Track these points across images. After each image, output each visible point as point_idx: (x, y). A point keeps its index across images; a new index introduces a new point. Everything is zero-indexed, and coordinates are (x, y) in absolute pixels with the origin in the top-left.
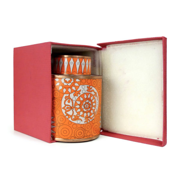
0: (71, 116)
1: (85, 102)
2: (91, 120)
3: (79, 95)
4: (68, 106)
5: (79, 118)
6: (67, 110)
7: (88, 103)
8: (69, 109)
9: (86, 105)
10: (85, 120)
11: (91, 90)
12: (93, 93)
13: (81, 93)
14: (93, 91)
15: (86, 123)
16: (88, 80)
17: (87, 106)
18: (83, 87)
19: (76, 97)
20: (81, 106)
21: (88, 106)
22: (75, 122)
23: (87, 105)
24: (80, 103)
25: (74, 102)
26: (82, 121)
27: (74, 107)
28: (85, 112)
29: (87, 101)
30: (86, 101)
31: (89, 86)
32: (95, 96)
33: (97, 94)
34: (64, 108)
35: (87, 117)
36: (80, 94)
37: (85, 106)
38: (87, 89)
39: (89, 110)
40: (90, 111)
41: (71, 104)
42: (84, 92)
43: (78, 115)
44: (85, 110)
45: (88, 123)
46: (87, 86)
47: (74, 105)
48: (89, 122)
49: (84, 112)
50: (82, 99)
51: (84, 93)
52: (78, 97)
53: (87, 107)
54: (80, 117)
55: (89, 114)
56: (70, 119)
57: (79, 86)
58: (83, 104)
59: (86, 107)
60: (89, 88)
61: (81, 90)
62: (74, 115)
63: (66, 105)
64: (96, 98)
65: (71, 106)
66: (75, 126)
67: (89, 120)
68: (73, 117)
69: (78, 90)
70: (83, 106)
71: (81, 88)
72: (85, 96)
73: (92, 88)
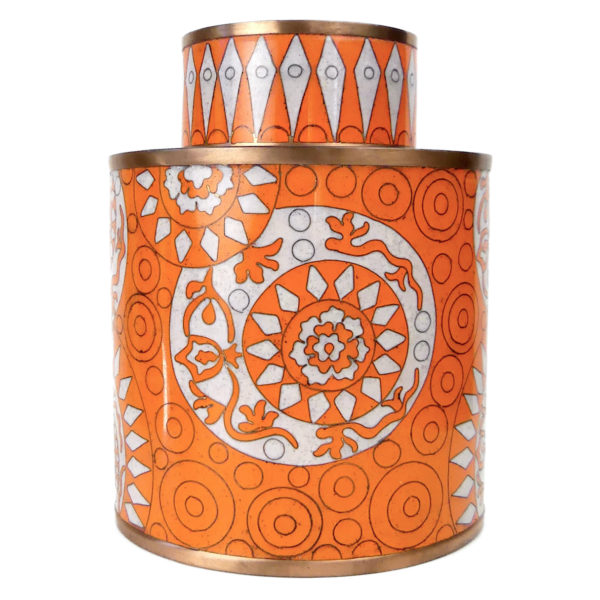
0: (226, 411)
1: (314, 322)
2: (364, 444)
3: (270, 276)
4: (205, 348)
5: (277, 423)
6: (201, 368)
7: (335, 329)
8: (211, 365)
9: (324, 340)
10: (320, 442)
11: (356, 242)
12: (376, 263)
13: (286, 263)
14: (380, 247)
15: (327, 459)
16: (336, 174)
17: (329, 348)
18: (299, 220)
19: (249, 285)
20: (286, 348)
21: (339, 347)
22: (253, 449)
23: (333, 340)
24: (277, 329)
25: (240, 321)
26: (295, 445)
27: (239, 349)
28: (318, 389)
29: (334, 316)
30: (325, 318)
31: (339, 214)
32: (394, 285)
33: (420, 274)
34: (182, 357)
35: (331, 425)
36: (275, 267)
37: (319, 348)
38: (328, 234)
39: (348, 373)
40: (358, 381)
41: (218, 333)
42: (303, 252)
43: (269, 408)
44: (314, 375)
45: (338, 461)
46: (325, 213)
47: (238, 339)
48: (346, 452)
49: (307, 387)
50: (289, 302)
51: (308, 265)
52: (263, 287)
53: (335, 356)
54: (284, 422)
55: (346, 404)
56: (219, 429)
57: (270, 214)
58: (303, 337)
59: (323, 356)
60: (346, 230)
61: (280, 241)
62: (241, 402)
63: (192, 339)
64: (408, 299)
65: (225, 345)
66: (248, 476)
67: (353, 445)
68: (238, 418)
69: (265, 240)
70: (299, 347)
71: (280, 226)
72: (317, 285)
73: (366, 228)
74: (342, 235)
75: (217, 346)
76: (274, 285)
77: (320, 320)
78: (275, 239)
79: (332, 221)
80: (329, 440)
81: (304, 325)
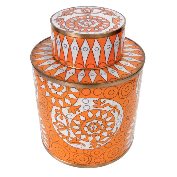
0: (67, 138)
1: (90, 122)
2: (102, 145)
3: (77, 113)
4: (61, 124)
5: (80, 142)
6: (60, 128)
7: (95, 124)
8: (62, 128)
9: (92, 126)
10: (91, 145)
11: (101, 105)
12: (108, 109)
13: (82, 110)
14: (109, 105)
15: (93, 148)
16: (96, 90)
17: (94, 128)
18: (86, 101)
19: (72, 114)
20: (82, 128)
21: (96, 127)
22: (75, 146)
23: (95, 126)
24: (80, 124)
25: (70, 121)
26: (85, 146)
27: (70, 126)
28: (90, 135)
29: (95, 121)
31: (97, 99)
32: (112, 112)
33: (119, 107)
34: (55, 123)
35: (94, 142)
36: (79, 111)
37: (91, 128)
38: (94, 104)
39: (99, 132)
40: (101, 133)
41: (64, 122)
42: (87, 108)
43: (78, 139)
44: (89, 133)
45: (95, 148)
46: (93, 99)
47: (69, 124)
48: (98, 146)
49: (88, 135)
50: (83, 118)
51: (88, 111)
52: (76, 115)
53: (95, 129)
55: (98, 138)
56: (65, 140)
57: (77, 99)
58: (87, 125)
59: (92, 129)
60: (99, 102)
62: (70, 137)
63: (57, 121)
64: (116, 114)
65: (66, 125)
66: (72, 150)
68: (70, 140)
69: (76, 105)
70: (86, 128)
71: (80, 102)
72: (90, 115)
73: (105, 101)
74: (98, 104)
75: (64, 124)
76: (79, 115)
77: (91, 122)
78: (79, 105)
79: (95, 101)
80: (93, 145)
81: (87, 123)
